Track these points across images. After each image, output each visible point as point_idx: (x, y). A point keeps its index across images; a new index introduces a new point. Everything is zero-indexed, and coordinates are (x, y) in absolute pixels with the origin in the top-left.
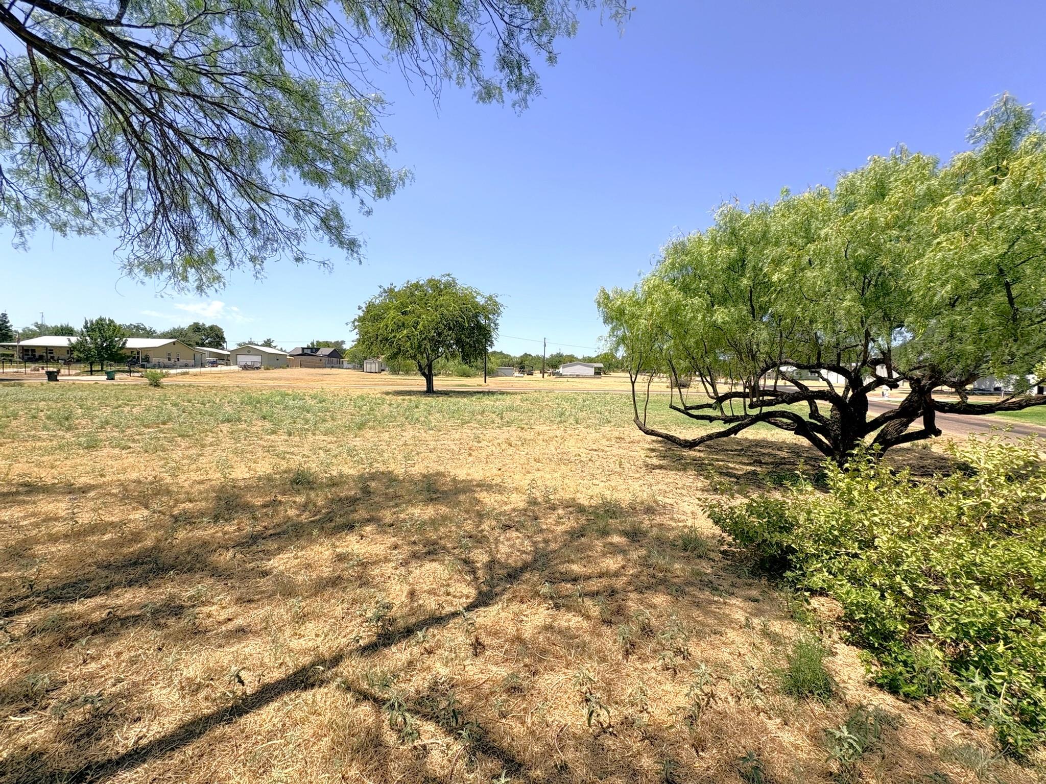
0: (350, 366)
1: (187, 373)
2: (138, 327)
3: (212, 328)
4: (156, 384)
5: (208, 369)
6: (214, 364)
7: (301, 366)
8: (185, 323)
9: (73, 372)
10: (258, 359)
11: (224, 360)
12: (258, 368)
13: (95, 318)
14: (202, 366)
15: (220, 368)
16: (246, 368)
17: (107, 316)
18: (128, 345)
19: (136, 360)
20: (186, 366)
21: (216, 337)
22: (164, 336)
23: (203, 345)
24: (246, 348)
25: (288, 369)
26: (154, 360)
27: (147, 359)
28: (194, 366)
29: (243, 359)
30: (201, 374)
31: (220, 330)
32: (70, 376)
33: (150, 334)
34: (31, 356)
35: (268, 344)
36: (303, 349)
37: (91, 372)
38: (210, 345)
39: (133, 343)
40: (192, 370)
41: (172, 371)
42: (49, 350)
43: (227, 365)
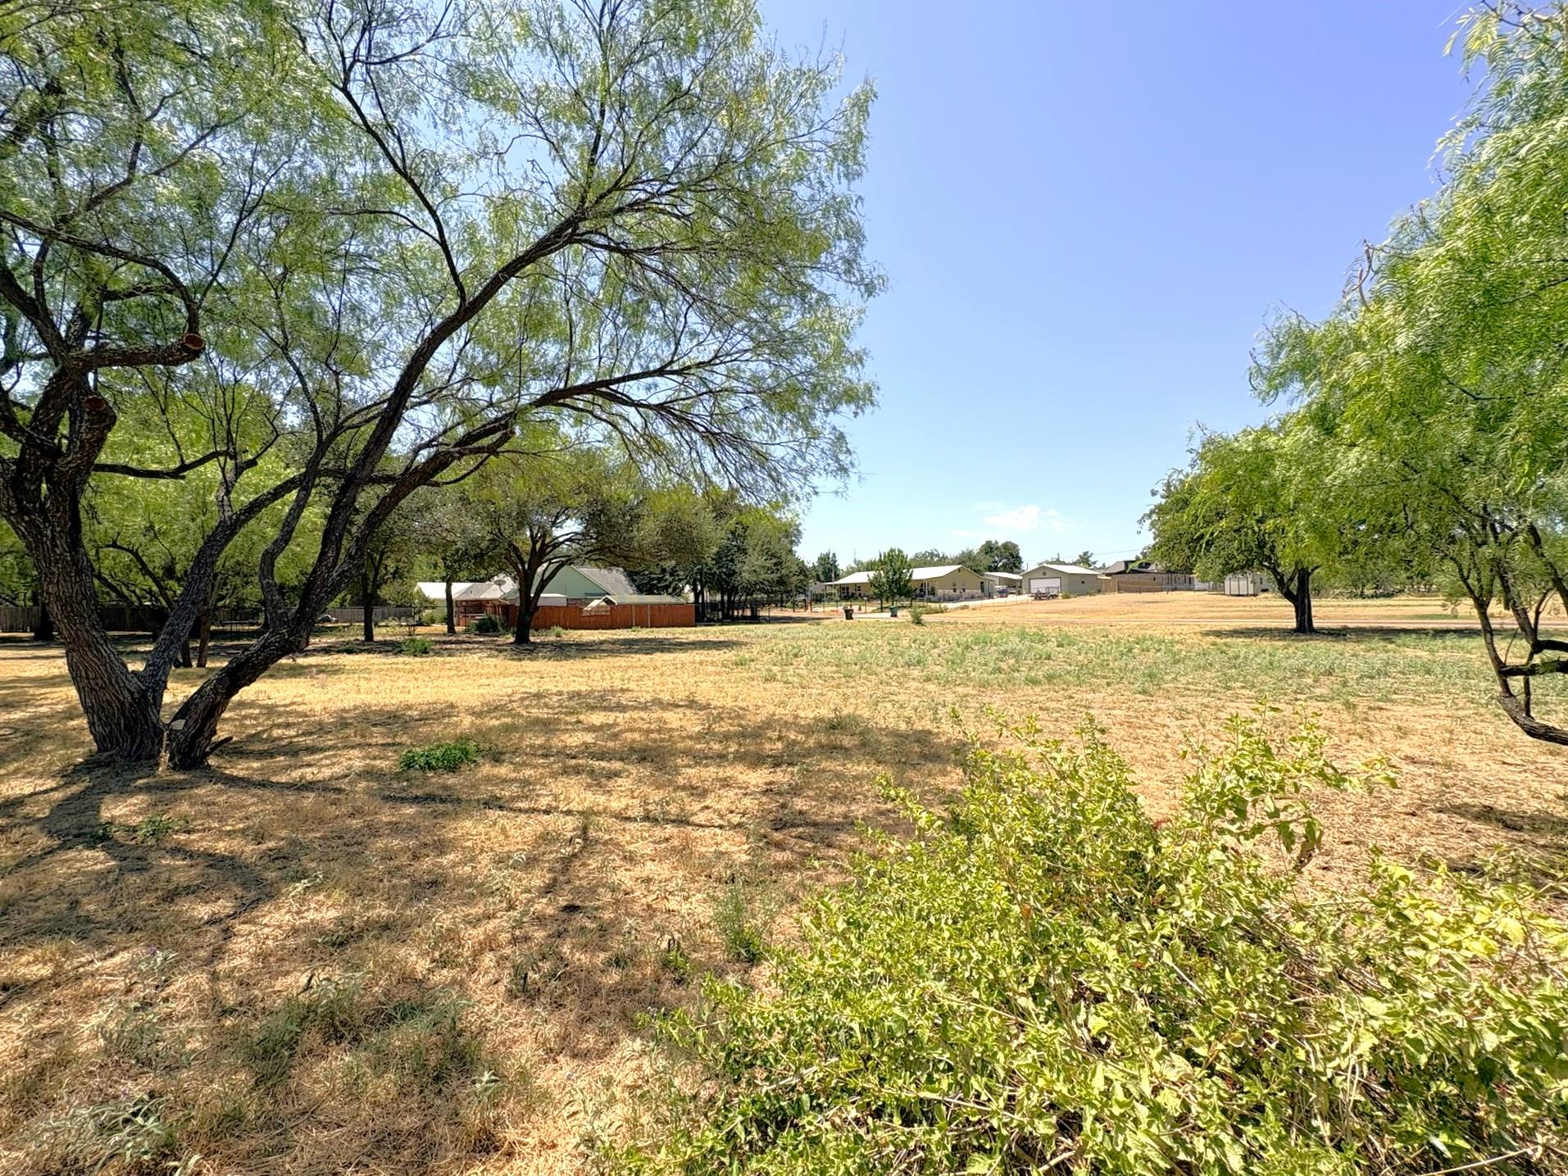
0: (1205, 585)
1: (966, 607)
2: (932, 555)
3: (1006, 546)
4: (918, 622)
5: (997, 600)
6: (1003, 594)
7: (1119, 590)
8: (976, 546)
9: (870, 609)
10: (1056, 583)
11: (1013, 587)
12: (1055, 596)
13: (887, 550)
14: (990, 596)
15: (1011, 598)
16: (1039, 597)
17: (896, 546)
18: (914, 577)
19: (923, 592)
20: (972, 598)
21: (1009, 557)
22: (953, 562)
23: (996, 569)
24: (1043, 571)
25: (1099, 597)
26: (940, 592)
27: (933, 592)
28: (980, 598)
29: (1039, 585)
30: (982, 607)
31: (1015, 546)
32: (868, 614)
33: (942, 561)
34: (849, 594)
35: (1085, 560)
36: (1127, 563)
37: (882, 609)
38: (1005, 568)
39: (920, 574)
40: (971, 604)
41: (951, 605)
42: (858, 586)
43: (1020, 593)
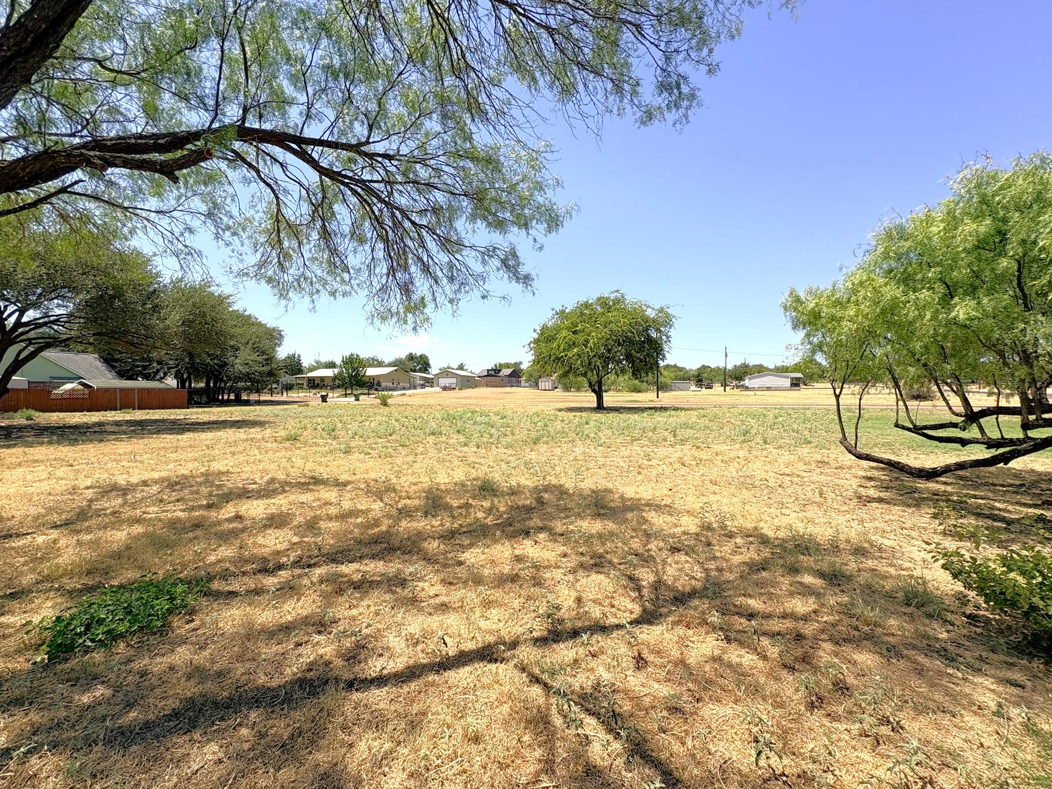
0: (527, 385)
1: (404, 394)
2: (373, 359)
3: (421, 356)
4: (385, 404)
5: (419, 391)
6: (423, 386)
7: (487, 386)
8: (403, 354)
9: (335, 395)
10: (454, 380)
11: (429, 382)
12: (454, 389)
13: (348, 354)
14: (415, 388)
15: (428, 389)
16: (445, 388)
17: (355, 352)
18: (368, 374)
19: (372, 385)
20: (404, 389)
21: (423, 363)
22: (390, 365)
23: (415, 371)
24: (445, 372)
25: (477, 389)
26: (384, 384)
27: (379, 384)
28: (409, 389)
29: (444, 382)
30: (414, 395)
31: (427, 357)
32: (335, 398)
33: (380, 364)
34: (314, 384)
35: (461, 367)
36: (488, 370)
37: (346, 395)
38: (420, 371)
39: (371, 372)
40: (408, 392)
41: (395, 393)
42: (322, 379)
43: (432, 386)
